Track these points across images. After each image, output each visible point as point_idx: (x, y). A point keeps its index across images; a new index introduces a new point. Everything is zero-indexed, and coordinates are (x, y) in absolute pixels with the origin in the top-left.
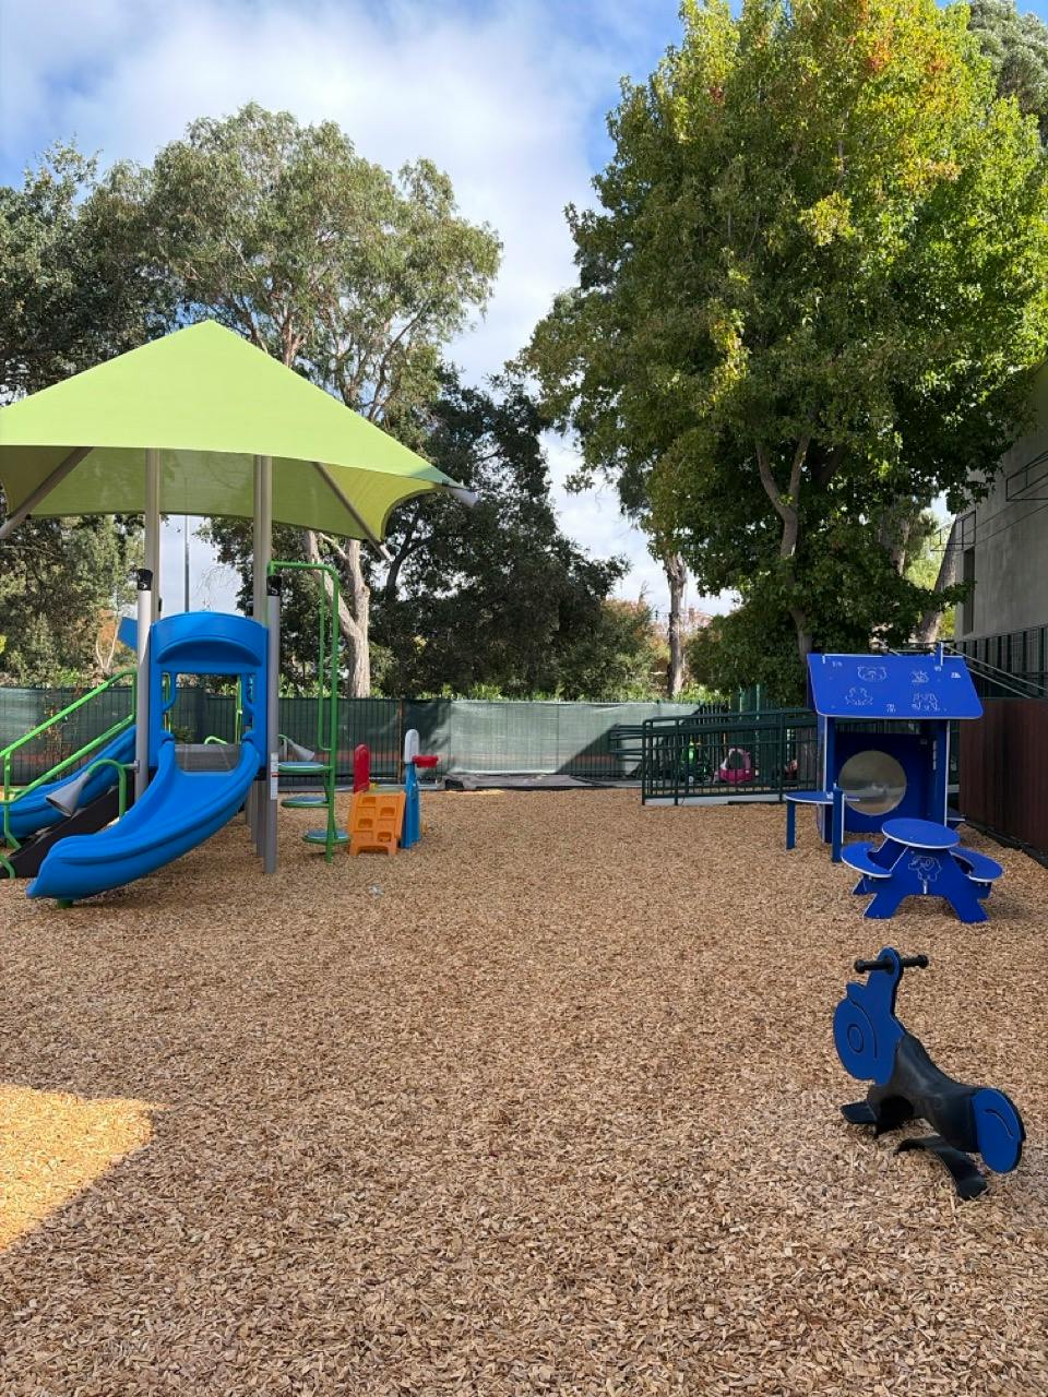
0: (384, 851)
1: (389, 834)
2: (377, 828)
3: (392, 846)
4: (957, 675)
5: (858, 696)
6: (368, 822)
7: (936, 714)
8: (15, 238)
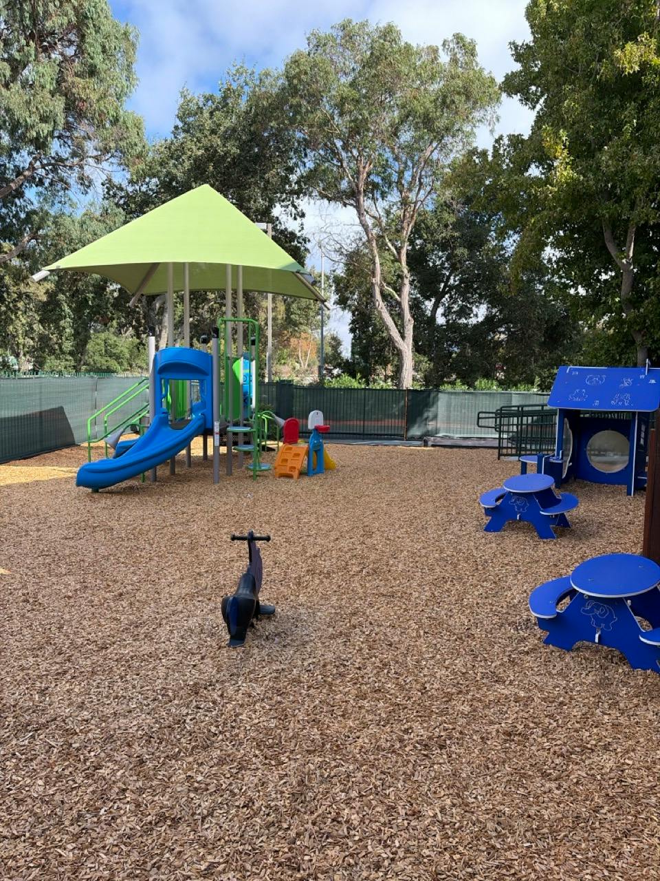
0: (290, 476)
1: (295, 468)
2: (289, 464)
3: (296, 474)
4: (653, 381)
5: (579, 395)
6: (286, 460)
7: (627, 408)
8: (212, 125)
